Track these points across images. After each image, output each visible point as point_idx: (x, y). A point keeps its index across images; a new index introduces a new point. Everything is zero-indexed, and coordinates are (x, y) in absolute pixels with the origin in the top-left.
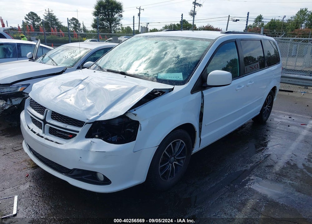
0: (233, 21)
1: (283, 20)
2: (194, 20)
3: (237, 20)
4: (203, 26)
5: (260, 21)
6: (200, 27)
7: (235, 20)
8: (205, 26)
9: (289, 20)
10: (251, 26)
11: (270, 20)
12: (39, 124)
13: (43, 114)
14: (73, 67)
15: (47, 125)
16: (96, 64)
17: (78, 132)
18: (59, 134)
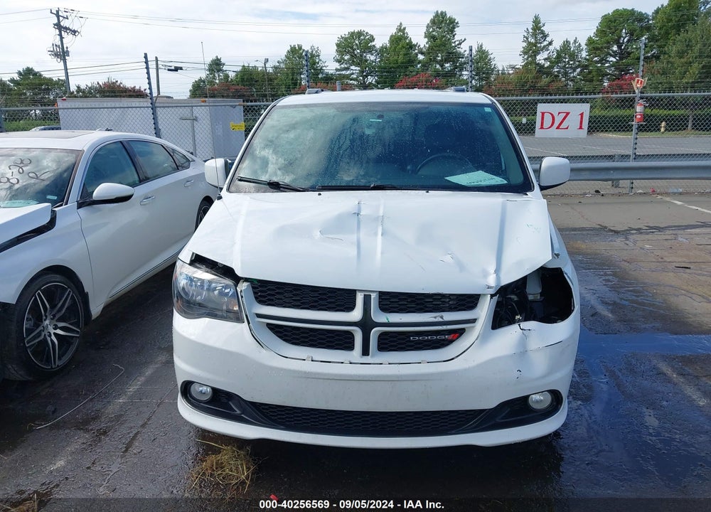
0: (169, 70)
1: (265, 67)
2: (66, 69)
3: (176, 69)
4: (98, 83)
5: (220, 70)
6: (90, 85)
7: (173, 68)
8: (101, 84)
9: (275, 68)
10: (204, 82)
11: (241, 68)
12: (337, 338)
13: (350, 307)
14: (66, 204)
15: (376, 332)
16: (240, 180)
17: (474, 321)
18: (419, 342)
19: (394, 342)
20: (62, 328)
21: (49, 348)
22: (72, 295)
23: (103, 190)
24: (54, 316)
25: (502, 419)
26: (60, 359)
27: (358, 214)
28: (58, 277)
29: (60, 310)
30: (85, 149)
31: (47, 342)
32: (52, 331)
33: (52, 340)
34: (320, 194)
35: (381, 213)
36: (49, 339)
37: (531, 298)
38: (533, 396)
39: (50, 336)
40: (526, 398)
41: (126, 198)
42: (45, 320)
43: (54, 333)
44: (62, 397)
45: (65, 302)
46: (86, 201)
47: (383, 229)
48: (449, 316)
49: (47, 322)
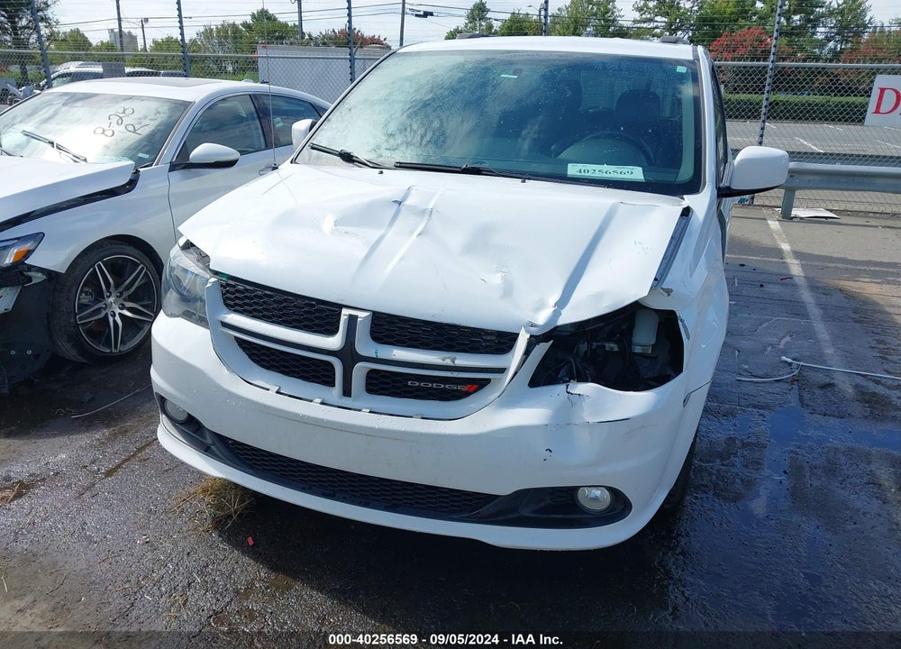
12: (313, 368)
13: (331, 330)
14: (157, 165)
15: (361, 367)
16: (313, 148)
17: (502, 371)
18: (419, 389)
19: (386, 384)
20: (130, 309)
21: (110, 330)
22: (146, 273)
23: (203, 150)
24: (121, 293)
25: (534, 512)
26: (123, 342)
27: (400, 203)
28: (130, 249)
29: (128, 288)
30: (197, 101)
31: (108, 322)
32: (118, 311)
33: (115, 322)
34: (382, 173)
35: (430, 206)
36: (111, 319)
37: (638, 350)
38: (586, 489)
39: (114, 315)
40: (575, 489)
41: (230, 164)
42: (108, 297)
43: (120, 314)
44: (110, 385)
45: (135, 279)
46: (182, 164)
47: (425, 227)
48: (463, 360)
49: (111, 299)
